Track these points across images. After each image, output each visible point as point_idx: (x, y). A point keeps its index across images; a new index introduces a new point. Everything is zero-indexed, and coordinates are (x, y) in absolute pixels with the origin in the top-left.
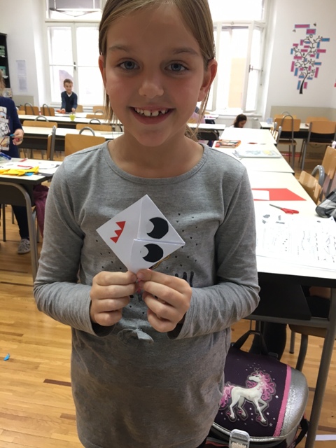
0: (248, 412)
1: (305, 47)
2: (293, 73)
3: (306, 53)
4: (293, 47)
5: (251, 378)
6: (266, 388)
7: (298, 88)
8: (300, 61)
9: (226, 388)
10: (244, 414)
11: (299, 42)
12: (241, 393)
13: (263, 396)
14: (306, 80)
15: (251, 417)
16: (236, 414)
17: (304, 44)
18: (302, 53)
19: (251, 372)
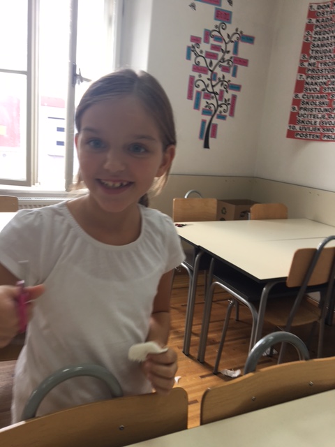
1: (214, 47)
2: (192, 103)
3: (215, 62)
4: (191, 44)
7: (201, 137)
8: (205, 77)
11: (201, 35)
14: (215, 121)
17: (212, 41)
18: (208, 60)
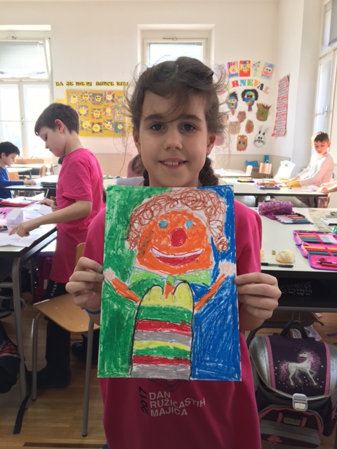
0: (304, 380)
5: (301, 355)
6: (313, 361)
9: (284, 365)
10: (300, 381)
12: (296, 367)
13: (312, 367)
15: (306, 383)
16: (294, 382)
19: (300, 351)
